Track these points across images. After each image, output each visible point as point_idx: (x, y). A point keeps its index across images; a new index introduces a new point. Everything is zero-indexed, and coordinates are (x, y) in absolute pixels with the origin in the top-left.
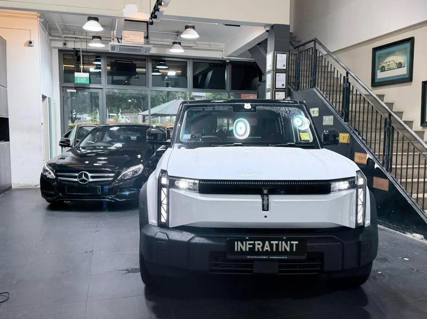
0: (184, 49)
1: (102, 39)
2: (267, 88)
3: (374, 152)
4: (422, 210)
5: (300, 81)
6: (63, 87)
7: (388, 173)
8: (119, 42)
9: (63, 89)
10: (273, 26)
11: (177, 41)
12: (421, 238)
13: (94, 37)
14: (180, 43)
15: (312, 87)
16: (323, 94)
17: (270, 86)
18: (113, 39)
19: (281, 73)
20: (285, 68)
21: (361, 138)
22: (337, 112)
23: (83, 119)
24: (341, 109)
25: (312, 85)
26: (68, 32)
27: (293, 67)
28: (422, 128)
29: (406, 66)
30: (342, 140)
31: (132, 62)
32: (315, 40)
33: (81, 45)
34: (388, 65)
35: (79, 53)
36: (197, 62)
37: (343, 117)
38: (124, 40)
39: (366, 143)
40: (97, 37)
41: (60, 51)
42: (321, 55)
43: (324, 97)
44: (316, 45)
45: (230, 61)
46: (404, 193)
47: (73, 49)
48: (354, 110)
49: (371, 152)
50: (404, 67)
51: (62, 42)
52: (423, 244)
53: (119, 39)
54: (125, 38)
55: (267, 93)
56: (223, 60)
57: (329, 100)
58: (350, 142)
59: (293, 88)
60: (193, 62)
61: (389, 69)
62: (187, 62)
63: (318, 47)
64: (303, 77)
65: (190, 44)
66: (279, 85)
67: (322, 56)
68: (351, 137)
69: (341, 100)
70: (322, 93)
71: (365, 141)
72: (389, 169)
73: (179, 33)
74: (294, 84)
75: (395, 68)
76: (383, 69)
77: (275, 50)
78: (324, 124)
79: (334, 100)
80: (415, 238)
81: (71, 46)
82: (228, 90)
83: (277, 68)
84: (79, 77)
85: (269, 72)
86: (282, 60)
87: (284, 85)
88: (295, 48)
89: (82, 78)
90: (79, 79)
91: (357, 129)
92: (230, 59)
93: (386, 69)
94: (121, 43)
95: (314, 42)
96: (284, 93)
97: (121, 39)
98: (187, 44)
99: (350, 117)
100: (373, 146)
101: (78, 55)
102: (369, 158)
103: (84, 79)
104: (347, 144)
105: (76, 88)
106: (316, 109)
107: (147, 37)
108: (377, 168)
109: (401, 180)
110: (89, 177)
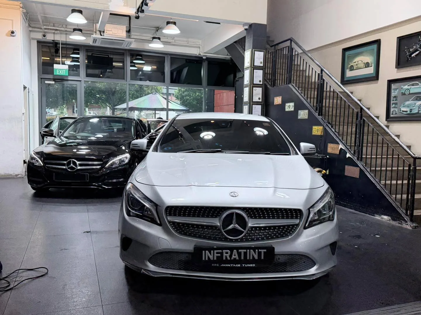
0: (164, 44)
1: (83, 32)
2: (245, 84)
3: (346, 143)
4: (389, 195)
5: (276, 78)
6: (41, 78)
7: (359, 162)
8: (101, 35)
9: (41, 80)
10: (251, 26)
11: (157, 36)
12: (388, 219)
13: (75, 30)
14: (159, 39)
15: (288, 83)
16: (299, 90)
17: (248, 82)
18: (96, 32)
19: (259, 69)
20: (262, 65)
21: (334, 130)
22: (311, 107)
23: (49, 114)
24: (315, 105)
25: (288, 82)
26: (49, 24)
27: (270, 65)
28: (387, 123)
29: (373, 66)
30: (316, 133)
31: (109, 56)
32: (292, 39)
33: (61, 37)
34: (357, 64)
35: (58, 45)
36: (175, 58)
37: (317, 111)
38: (106, 33)
39: (339, 135)
40: (78, 30)
41: (39, 42)
42: (296, 53)
43: (299, 93)
44: (292, 44)
45: (207, 57)
46: (373, 179)
47: (52, 41)
48: (327, 105)
49: (343, 143)
50: (371, 66)
51: (41, 34)
52: (390, 224)
53: (101, 32)
54: (107, 31)
55: (245, 89)
56: (200, 56)
57: (304, 96)
58: (324, 134)
59: (269, 84)
60: (171, 57)
61: (357, 69)
62: (165, 57)
63: (294, 45)
64: (279, 75)
65: (169, 40)
66: (256, 81)
67: (298, 54)
68: (325, 129)
69: (316, 96)
70: (297, 89)
71: (338, 133)
72: (360, 159)
73: (158, 29)
74: (270, 81)
75: (363, 67)
76: (352, 69)
77: (253, 48)
78: (299, 117)
79: (309, 96)
80: (383, 220)
81: (50, 37)
82: (204, 85)
83: (255, 65)
84: (58, 69)
85: (247, 68)
86: (259, 57)
87: (261, 81)
88: (272, 46)
89: (61, 70)
90: (58, 71)
91: (331, 123)
92: (206, 56)
93: (355, 68)
94: (104, 36)
95: (290, 41)
96: (261, 88)
97: (104, 32)
98: (166, 40)
99: (324, 111)
100: (345, 138)
101: (57, 47)
102: (341, 148)
103: (63, 71)
104: (321, 136)
105: (54, 80)
106: (292, 104)
107: (129, 31)
108: (349, 157)
109: (371, 169)
110: (77, 164)
